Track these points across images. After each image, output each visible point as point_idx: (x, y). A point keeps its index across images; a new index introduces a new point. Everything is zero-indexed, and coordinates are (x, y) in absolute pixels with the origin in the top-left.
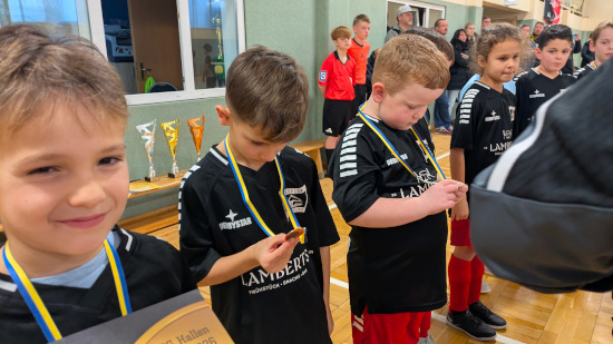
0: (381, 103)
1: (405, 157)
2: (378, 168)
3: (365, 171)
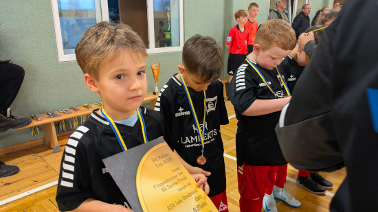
0: (258, 55)
1: (270, 83)
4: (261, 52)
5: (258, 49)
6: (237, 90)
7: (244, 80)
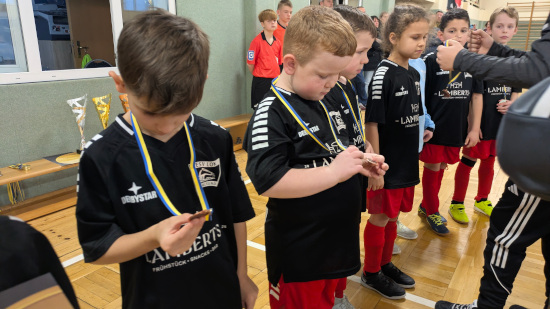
0: (293, 75)
2: (289, 140)
3: (277, 144)
4: (299, 69)
5: (292, 64)
6: (255, 148)
7: (265, 130)
